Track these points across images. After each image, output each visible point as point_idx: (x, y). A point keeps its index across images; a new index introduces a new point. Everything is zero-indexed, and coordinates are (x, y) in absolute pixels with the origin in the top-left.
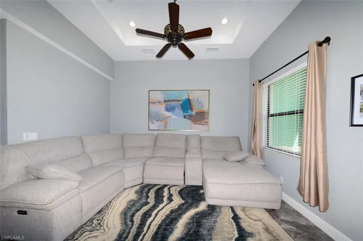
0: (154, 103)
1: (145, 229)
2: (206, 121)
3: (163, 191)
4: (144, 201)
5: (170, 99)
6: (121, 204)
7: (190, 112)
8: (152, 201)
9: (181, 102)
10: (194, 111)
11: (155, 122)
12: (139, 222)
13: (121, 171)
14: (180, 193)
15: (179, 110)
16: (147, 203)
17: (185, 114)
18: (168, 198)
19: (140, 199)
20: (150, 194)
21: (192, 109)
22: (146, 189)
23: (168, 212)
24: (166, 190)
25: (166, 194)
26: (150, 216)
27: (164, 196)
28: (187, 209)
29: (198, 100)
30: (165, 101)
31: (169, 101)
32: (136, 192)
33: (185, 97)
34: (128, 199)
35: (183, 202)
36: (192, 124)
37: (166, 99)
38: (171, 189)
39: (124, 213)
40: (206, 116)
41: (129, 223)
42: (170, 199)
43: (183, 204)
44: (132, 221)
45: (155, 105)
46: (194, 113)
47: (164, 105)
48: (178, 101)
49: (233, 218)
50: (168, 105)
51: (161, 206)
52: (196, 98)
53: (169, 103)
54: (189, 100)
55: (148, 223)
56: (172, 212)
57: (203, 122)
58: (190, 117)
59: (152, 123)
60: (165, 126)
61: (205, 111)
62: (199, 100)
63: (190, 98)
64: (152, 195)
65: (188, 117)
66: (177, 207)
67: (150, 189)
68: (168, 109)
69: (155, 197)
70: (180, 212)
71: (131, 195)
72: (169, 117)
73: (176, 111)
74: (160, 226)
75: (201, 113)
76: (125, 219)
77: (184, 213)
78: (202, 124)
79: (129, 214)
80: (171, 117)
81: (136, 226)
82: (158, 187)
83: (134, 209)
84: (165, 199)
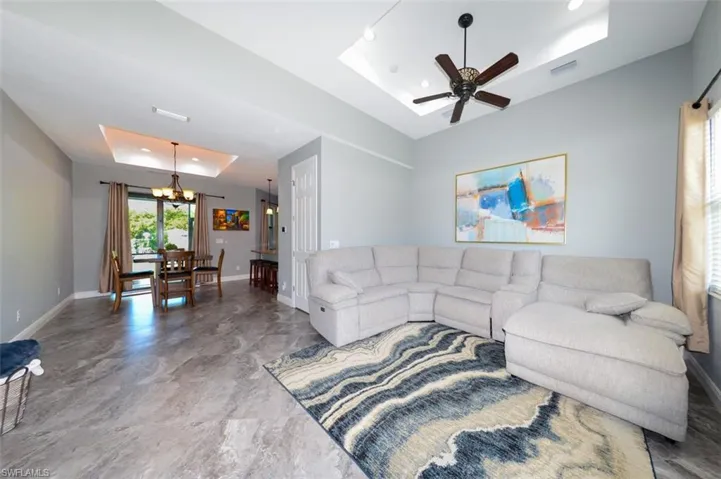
0: (464, 195)
1: (409, 367)
2: (559, 222)
3: (456, 338)
4: (425, 340)
5: (488, 185)
6: (399, 336)
7: (524, 206)
8: (433, 344)
9: (508, 189)
10: (532, 203)
11: (464, 228)
12: (407, 358)
13: (406, 295)
14: (479, 347)
15: (503, 204)
16: (426, 344)
17: (514, 211)
18: (456, 348)
19: (421, 338)
20: (435, 337)
21: (527, 199)
22: (436, 329)
23: (444, 362)
24: (460, 338)
25: (456, 342)
26: (422, 357)
27: (451, 344)
28: (473, 368)
29: (541, 180)
30: (480, 190)
31: (485, 189)
32: (421, 330)
33: (514, 177)
34: (409, 334)
35: (474, 358)
36: (529, 230)
37: (482, 187)
38: (468, 339)
39: (398, 346)
40: (559, 211)
41: (398, 355)
42: (458, 350)
43: (471, 361)
44: (401, 354)
45: (464, 199)
46: (532, 207)
47: (479, 197)
48: (502, 186)
49: (543, 408)
50: (485, 196)
51: (441, 352)
52: (536, 177)
53: (486, 192)
54: (522, 181)
55: (416, 362)
56: (450, 363)
57: (551, 225)
58: (524, 217)
59: (461, 229)
60: (481, 234)
61: (557, 201)
62: (544, 178)
63: (525, 178)
64: (438, 338)
65: (519, 216)
66: (460, 361)
67: (439, 331)
68: (485, 205)
69: (440, 342)
70: (461, 367)
71: (414, 330)
72: (485, 218)
73: (498, 206)
74: (426, 370)
75: (547, 205)
76: (396, 350)
77: (465, 370)
78: (551, 230)
79: (402, 348)
80: (489, 218)
81: (402, 359)
82: (453, 331)
83: (410, 344)
84: (451, 348)
